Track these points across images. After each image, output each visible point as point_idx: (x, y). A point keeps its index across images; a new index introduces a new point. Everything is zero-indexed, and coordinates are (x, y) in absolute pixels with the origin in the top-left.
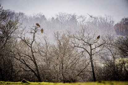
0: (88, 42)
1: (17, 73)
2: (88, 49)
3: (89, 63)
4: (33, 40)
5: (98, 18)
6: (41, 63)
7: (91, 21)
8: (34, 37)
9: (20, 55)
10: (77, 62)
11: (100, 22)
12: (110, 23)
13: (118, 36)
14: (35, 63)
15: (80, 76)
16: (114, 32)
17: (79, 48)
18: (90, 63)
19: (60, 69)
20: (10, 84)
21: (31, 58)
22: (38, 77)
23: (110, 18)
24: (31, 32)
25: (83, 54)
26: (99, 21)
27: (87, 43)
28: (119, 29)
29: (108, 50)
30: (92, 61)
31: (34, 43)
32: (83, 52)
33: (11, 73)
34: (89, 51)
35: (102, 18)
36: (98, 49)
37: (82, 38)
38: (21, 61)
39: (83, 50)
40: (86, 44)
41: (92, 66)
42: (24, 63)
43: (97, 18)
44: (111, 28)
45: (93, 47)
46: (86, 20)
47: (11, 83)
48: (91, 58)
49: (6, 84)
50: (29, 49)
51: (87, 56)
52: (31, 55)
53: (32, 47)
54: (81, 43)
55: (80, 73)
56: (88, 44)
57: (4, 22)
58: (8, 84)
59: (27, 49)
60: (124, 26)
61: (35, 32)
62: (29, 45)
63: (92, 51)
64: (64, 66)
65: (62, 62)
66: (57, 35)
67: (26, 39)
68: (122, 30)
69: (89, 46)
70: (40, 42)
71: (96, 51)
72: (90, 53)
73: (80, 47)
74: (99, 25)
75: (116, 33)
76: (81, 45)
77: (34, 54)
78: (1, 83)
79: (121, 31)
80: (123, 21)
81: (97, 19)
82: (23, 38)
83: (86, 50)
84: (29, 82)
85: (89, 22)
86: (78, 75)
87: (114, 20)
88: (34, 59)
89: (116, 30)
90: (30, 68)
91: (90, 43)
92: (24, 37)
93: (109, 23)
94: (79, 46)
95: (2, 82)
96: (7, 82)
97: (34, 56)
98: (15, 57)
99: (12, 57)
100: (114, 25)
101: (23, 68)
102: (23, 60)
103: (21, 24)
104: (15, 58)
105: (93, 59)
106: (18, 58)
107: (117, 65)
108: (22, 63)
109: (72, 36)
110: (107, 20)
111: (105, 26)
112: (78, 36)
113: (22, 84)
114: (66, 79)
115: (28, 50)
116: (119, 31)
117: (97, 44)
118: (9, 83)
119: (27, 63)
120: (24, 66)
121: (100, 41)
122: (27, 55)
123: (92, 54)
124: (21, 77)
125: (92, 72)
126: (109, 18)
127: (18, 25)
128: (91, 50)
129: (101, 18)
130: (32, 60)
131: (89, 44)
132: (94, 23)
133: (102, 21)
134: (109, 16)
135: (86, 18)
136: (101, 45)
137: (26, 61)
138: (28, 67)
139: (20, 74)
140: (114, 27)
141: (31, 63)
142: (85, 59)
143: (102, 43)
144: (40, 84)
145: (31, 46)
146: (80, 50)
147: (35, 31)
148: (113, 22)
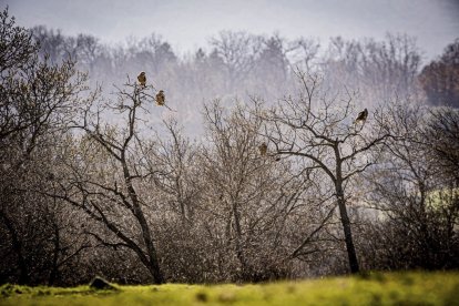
0: (325, 135)
1: (77, 253)
2: (329, 158)
3: (332, 211)
4: (128, 135)
5: (363, 44)
6: (160, 214)
7: (337, 58)
8: (132, 123)
9: (82, 190)
10: (289, 208)
11: (371, 60)
12: (406, 62)
13: (435, 109)
14: (139, 216)
15: (301, 257)
16: (422, 96)
17: (293, 157)
18: (337, 210)
19: (228, 234)
20: (48, 293)
21: (123, 197)
22: (153, 264)
23: (406, 47)
24: (122, 107)
25: (311, 176)
26: (364, 58)
27: (322, 137)
28: (439, 84)
29: (399, 161)
30: (342, 203)
31: (132, 144)
32: (309, 170)
33: (56, 257)
34: (332, 167)
35: (377, 46)
36: (363, 158)
37: (304, 118)
38: (89, 212)
39: (308, 162)
40: (318, 141)
41: (345, 220)
42: (100, 216)
43: (358, 46)
44: (409, 79)
45: (346, 150)
46: (318, 55)
47: (54, 290)
48: (339, 192)
49: (34, 296)
50: (114, 166)
51: (326, 183)
52: (122, 186)
53: (127, 157)
54: (300, 140)
55: (301, 248)
56: (326, 142)
57: (24, 74)
58: (41, 293)
59: (108, 167)
60: (455, 72)
61: (137, 104)
62: (115, 151)
63: (343, 164)
64: (241, 223)
65: (235, 209)
66: (213, 113)
67: (102, 131)
68: (448, 88)
69: (329, 147)
70: (154, 139)
71: (357, 163)
72: (335, 174)
73: (297, 154)
74: (367, 71)
75: (426, 98)
76: (300, 144)
77: (135, 184)
78: (18, 292)
79: (444, 89)
80: (450, 54)
81: (360, 50)
82: (92, 129)
83: (320, 162)
84: (115, 285)
85: (328, 63)
86: (295, 255)
87: (419, 53)
88: (135, 200)
89: (426, 88)
90: (120, 235)
91: (334, 138)
92: (95, 122)
93: (403, 62)
94: (295, 149)
95: (21, 288)
96: (36, 290)
97: (133, 191)
98: (66, 198)
99: (54, 197)
100: (420, 69)
101: (96, 236)
102: (96, 208)
103: (85, 77)
104: (68, 200)
105: (346, 195)
106: (78, 198)
107: (432, 214)
108: (93, 216)
109: (269, 114)
110: (393, 51)
111: (388, 74)
112: (291, 112)
113: (91, 292)
114: (251, 269)
115: (111, 171)
116: (440, 90)
117: (357, 139)
118: (45, 290)
119: (108, 219)
120: (98, 228)
121: (368, 130)
122: (110, 189)
123: (343, 177)
124: (90, 270)
125: (346, 241)
126: (402, 45)
127: (72, 80)
128: (339, 161)
129: (372, 47)
130: (129, 207)
131: (329, 140)
132: (349, 66)
133: (378, 56)
134: (399, 39)
135: (318, 46)
136: (372, 144)
137: (108, 209)
138: (115, 230)
139: (86, 257)
140: (420, 76)
141: (125, 218)
142: (318, 195)
143: (376, 136)
144: (155, 289)
145: (123, 155)
146: (298, 164)
147: (135, 101)
148: (416, 59)
